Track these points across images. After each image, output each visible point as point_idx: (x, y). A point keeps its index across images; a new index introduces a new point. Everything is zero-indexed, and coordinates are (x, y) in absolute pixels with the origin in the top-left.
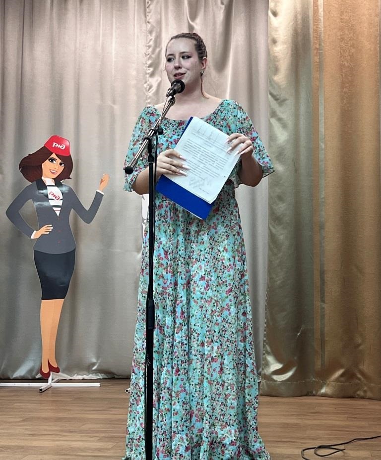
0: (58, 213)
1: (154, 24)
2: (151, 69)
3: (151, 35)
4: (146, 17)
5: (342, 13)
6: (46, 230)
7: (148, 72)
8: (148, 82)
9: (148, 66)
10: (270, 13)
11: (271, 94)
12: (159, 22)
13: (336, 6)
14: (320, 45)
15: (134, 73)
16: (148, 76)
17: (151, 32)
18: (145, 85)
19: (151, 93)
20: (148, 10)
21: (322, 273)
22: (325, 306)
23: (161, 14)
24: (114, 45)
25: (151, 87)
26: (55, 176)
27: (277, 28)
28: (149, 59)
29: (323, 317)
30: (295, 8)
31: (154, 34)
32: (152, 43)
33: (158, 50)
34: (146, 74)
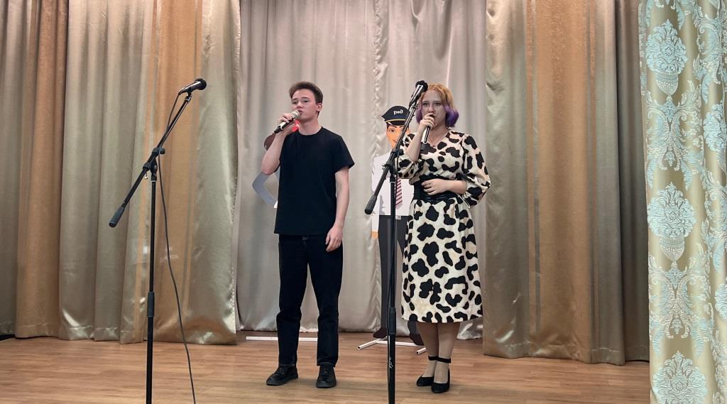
1: (383, 17)
2: (379, 57)
3: (380, 27)
4: (375, 10)
5: (553, 13)
7: (377, 59)
8: (376, 68)
9: (376, 53)
10: (487, 13)
11: (488, 84)
12: (387, 15)
13: (549, 7)
14: (533, 41)
15: (364, 60)
16: (376, 62)
17: (379, 24)
18: (374, 71)
19: (378, 78)
20: (377, 4)
21: (537, 246)
22: (541, 275)
23: (388, 8)
24: (347, 35)
25: (379, 72)
27: (493, 25)
28: (377, 47)
29: (538, 285)
30: (510, 8)
31: (382, 26)
32: (379, 33)
33: (385, 39)
34: (375, 60)
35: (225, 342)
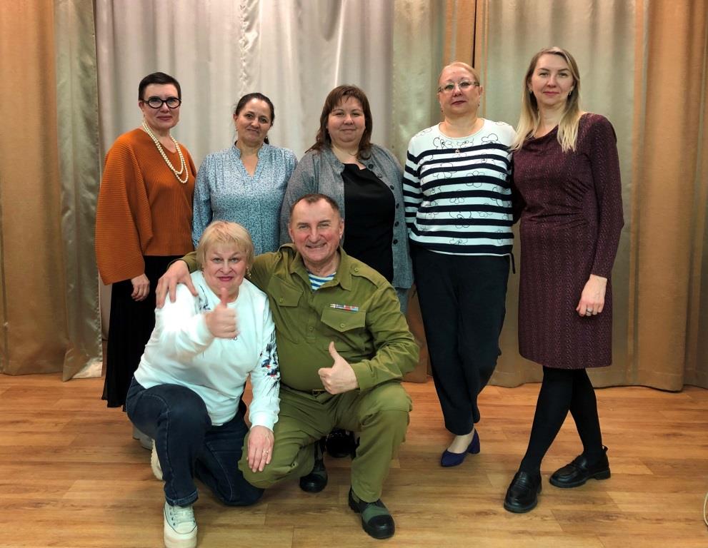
2: (248, 23)
7: (244, 26)
8: (244, 38)
9: (243, 19)
15: (229, 27)
16: (244, 31)
18: (241, 41)
19: (246, 50)
25: (246, 43)
28: (245, 12)
34: (241, 28)
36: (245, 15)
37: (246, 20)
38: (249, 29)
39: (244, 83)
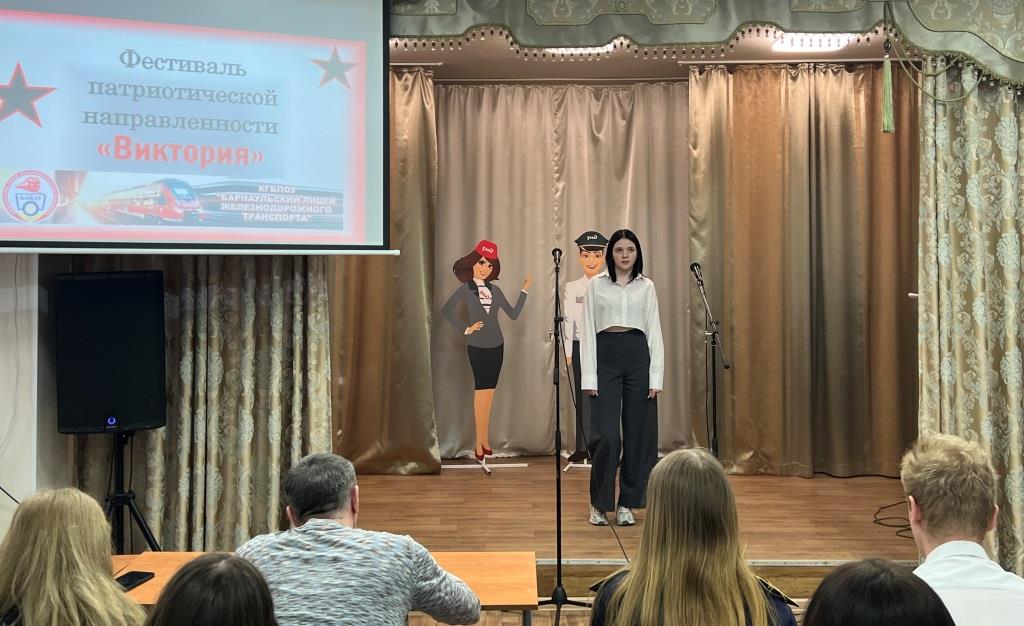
0: (488, 311)
1: (561, 134)
2: (557, 175)
3: (559, 144)
4: (553, 127)
6: (477, 326)
8: (555, 186)
10: (690, 146)
12: (565, 132)
16: (554, 182)
17: (558, 141)
18: (553, 190)
19: (557, 196)
22: (735, 398)
23: (566, 125)
25: (557, 191)
26: (485, 277)
27: (696, 159)
32: (558, 151)
33: (564, 157)
34: (554, 178)
35: (429, 471)
36: (556, 168)
37: (556, 172)
38: (558, 180)
39: (556, 225)
